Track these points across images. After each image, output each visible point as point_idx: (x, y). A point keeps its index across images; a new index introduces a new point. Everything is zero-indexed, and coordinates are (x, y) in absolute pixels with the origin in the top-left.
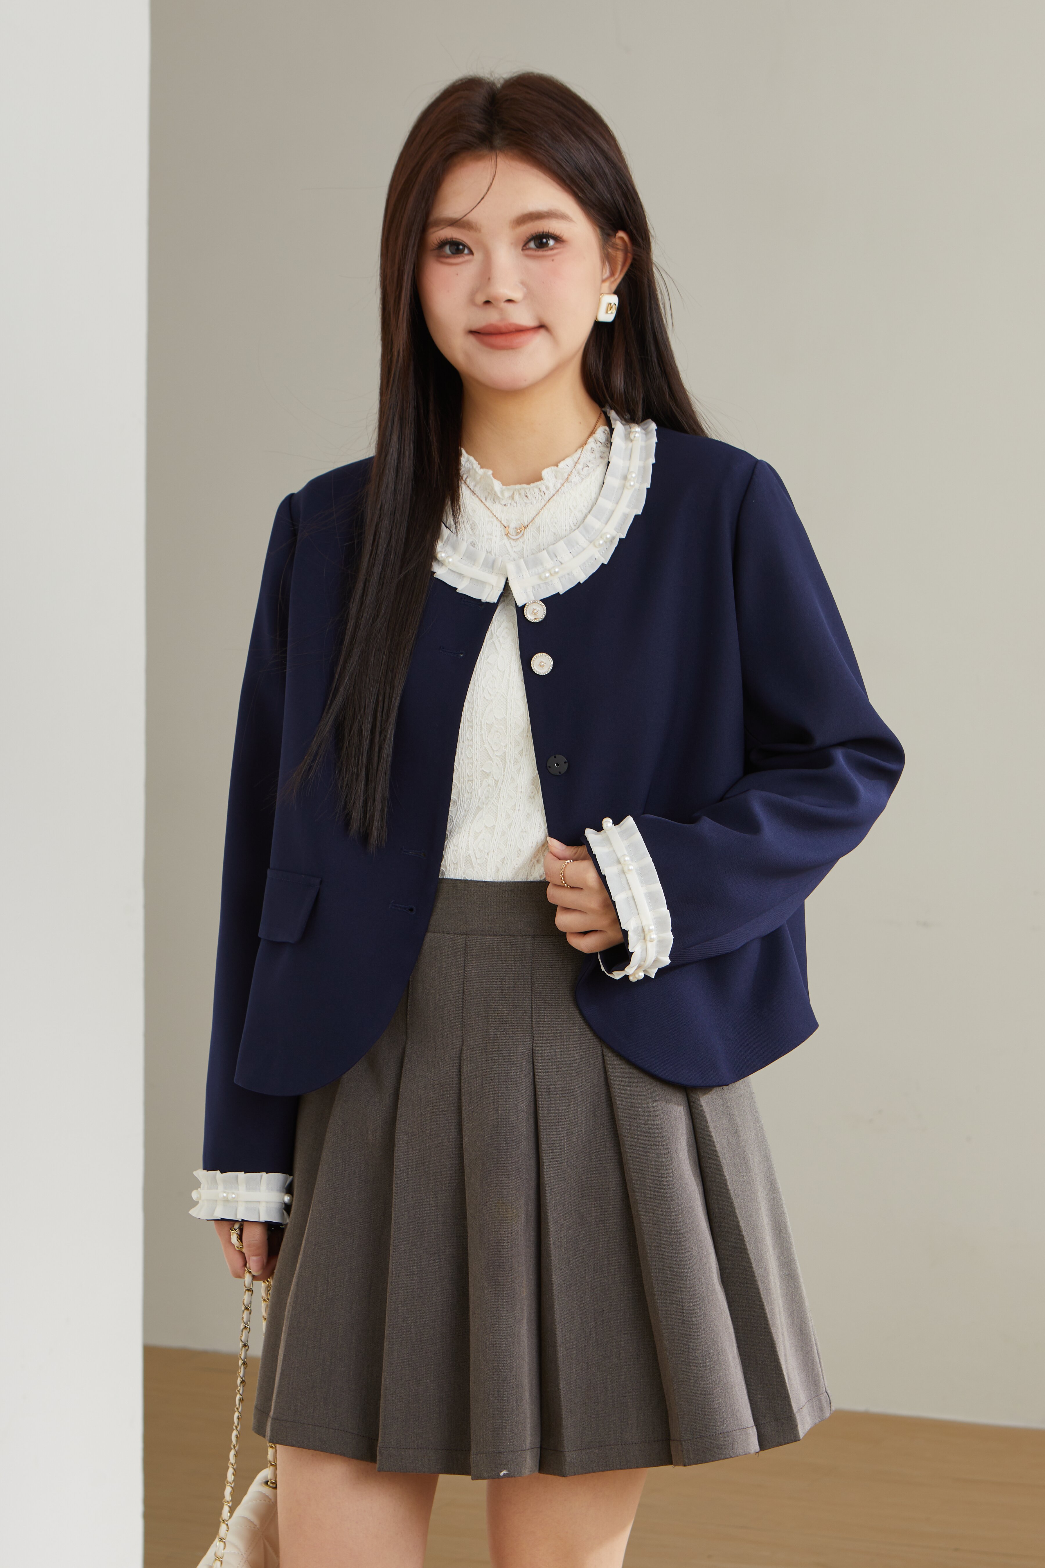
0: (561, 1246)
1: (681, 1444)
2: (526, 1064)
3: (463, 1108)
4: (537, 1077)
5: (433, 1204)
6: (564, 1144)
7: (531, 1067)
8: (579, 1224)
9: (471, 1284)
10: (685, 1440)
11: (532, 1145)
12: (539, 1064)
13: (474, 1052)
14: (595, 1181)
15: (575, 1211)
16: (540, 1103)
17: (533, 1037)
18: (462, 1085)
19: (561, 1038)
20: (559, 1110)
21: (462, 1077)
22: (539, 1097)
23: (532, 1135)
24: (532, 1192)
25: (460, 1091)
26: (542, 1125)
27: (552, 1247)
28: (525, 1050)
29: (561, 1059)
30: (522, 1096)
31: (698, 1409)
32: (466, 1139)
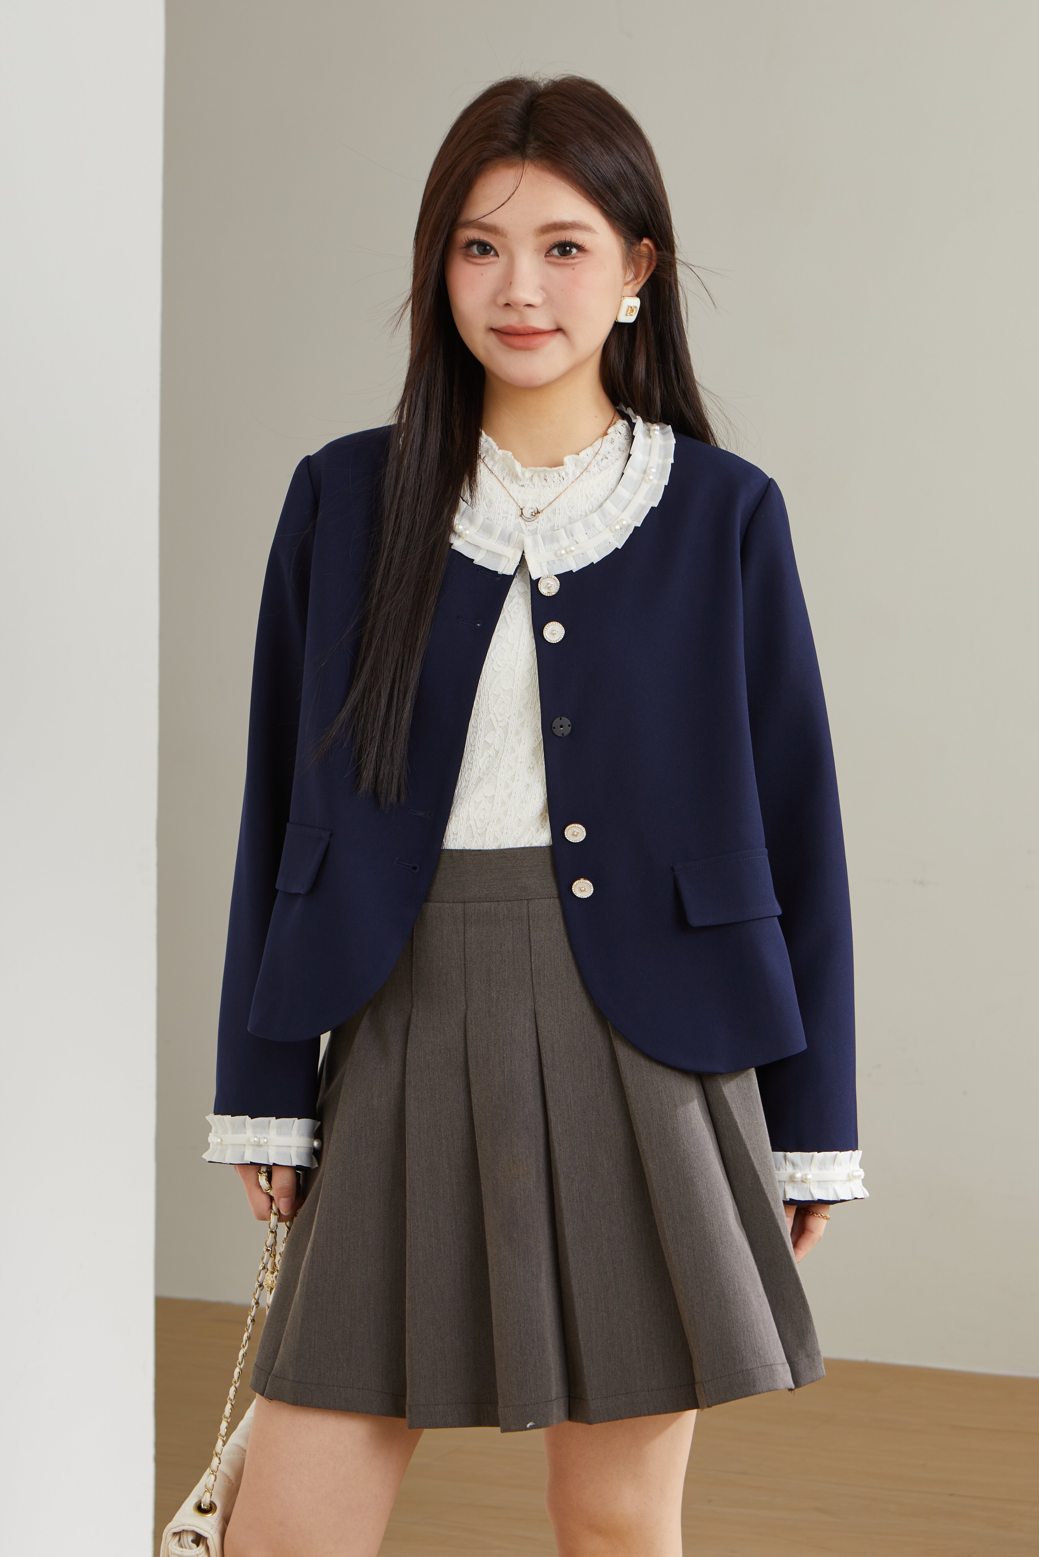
0: (573, 1200)
1: (703, 1386)
2: (529, 1025)
3: (471, 1071)
4: (540, 1037)
5: (446, 1166)
6: (570, 1100)
7: (534, 1027)
8: (591, 1177)
9: (488, 1242)
10: (706, 1382)
11: (539, 1103)
12: (541, 1024)
13: (478, 1016)
14: (604, 1134)
15: (587, 1164)
16: (544, 1062)
17: (534, 998)
18: (468, 1049)
19: (562, 997)
20: (563, 1068)
21: (468, 1041)
22: (543, 1056)
23: (539, 1093)
24: (542, 1149)
25: (467, 1054)
26: (547, 1083)
27: (564, 1201)
28: (527, 1011)
29: (563, 1017)
30: (527, 1056)
31: (716, 1349)
32: (474, 1101)
